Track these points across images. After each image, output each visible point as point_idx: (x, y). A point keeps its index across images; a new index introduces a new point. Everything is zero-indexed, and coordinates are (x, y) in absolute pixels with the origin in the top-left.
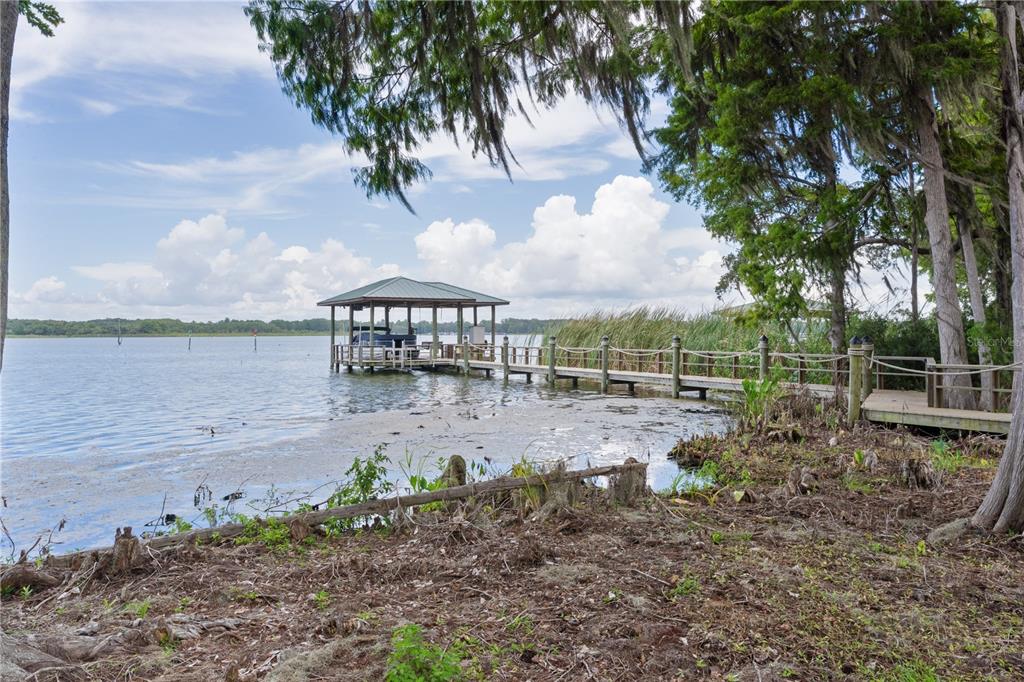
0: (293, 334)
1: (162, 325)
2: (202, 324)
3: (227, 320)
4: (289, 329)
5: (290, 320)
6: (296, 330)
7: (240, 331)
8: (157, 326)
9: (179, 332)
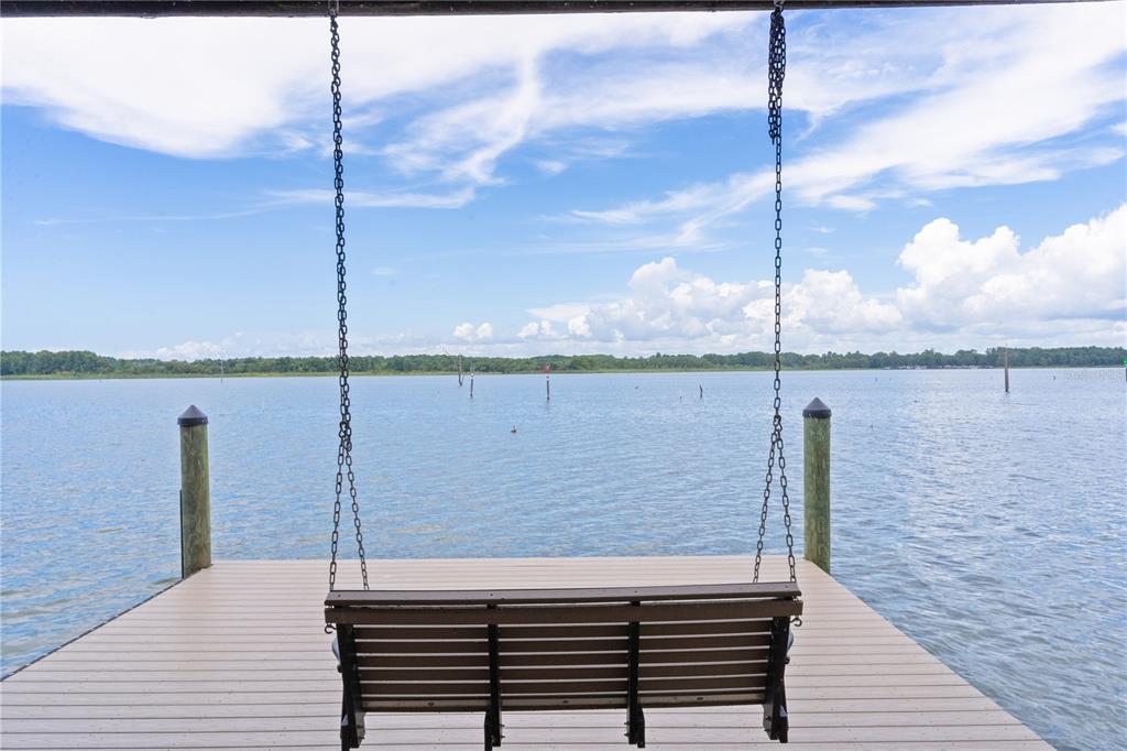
0: (725, 369)
1: (590, 361)
2: (633, 360)
3: (658, 355)
4: (722, 364)
5: (724, 354)
6: (730, 364)
7: (670, 366)
8: (586, 363)
9: (608, 368)
